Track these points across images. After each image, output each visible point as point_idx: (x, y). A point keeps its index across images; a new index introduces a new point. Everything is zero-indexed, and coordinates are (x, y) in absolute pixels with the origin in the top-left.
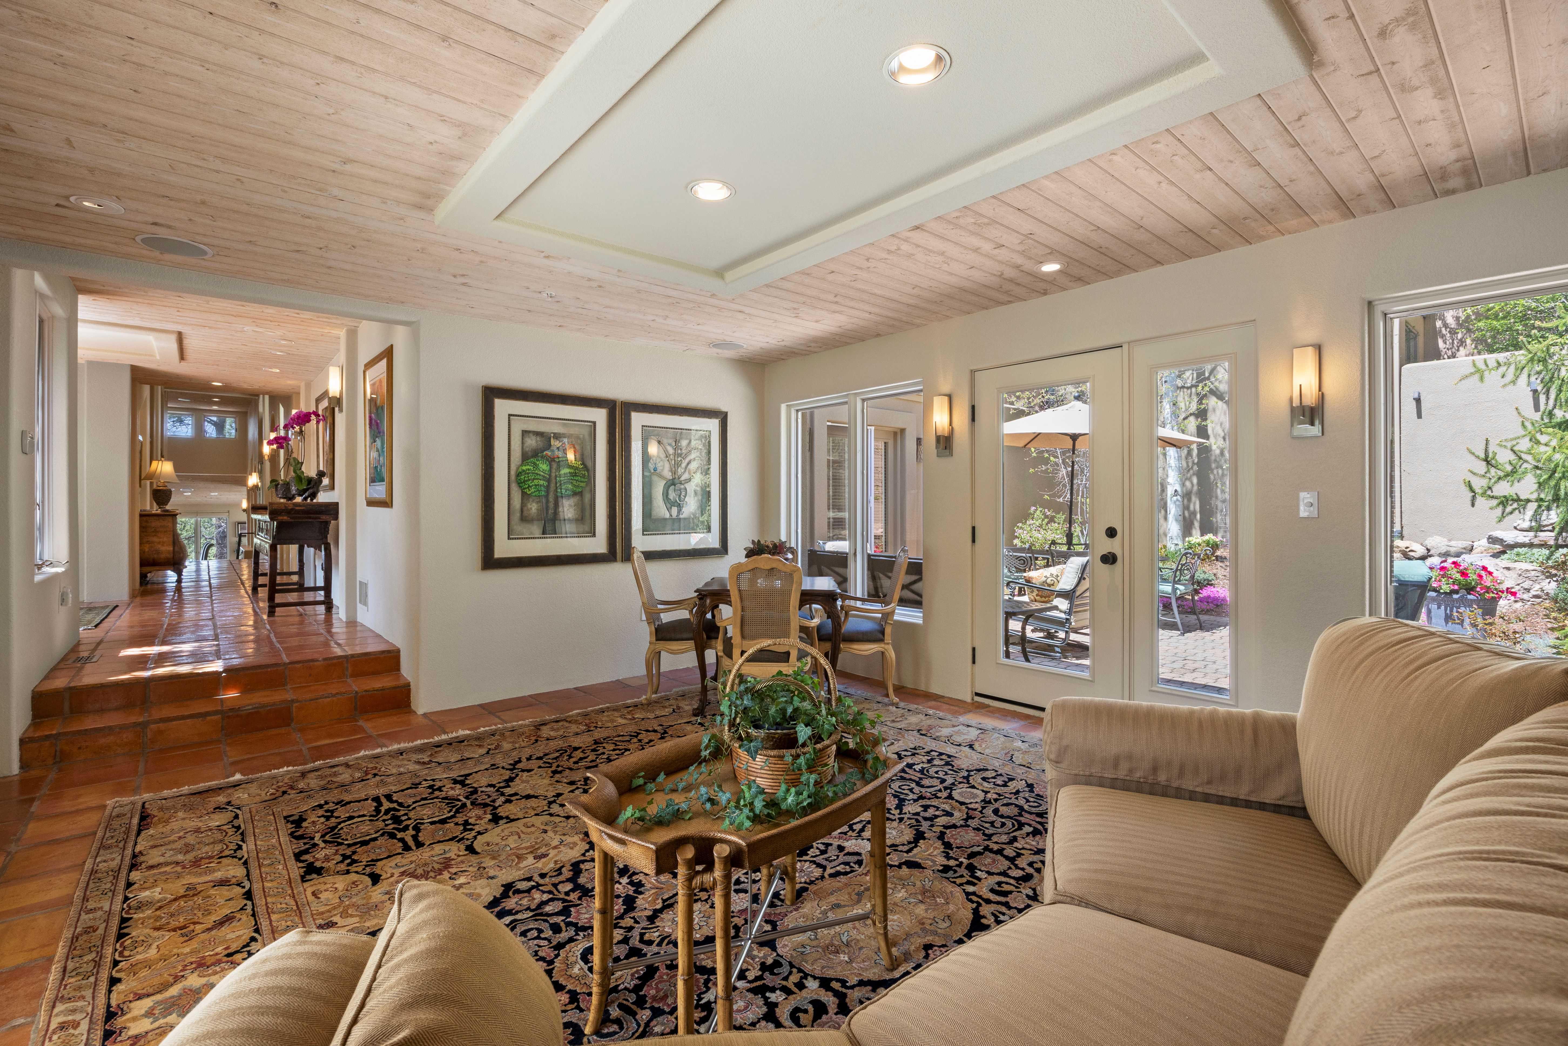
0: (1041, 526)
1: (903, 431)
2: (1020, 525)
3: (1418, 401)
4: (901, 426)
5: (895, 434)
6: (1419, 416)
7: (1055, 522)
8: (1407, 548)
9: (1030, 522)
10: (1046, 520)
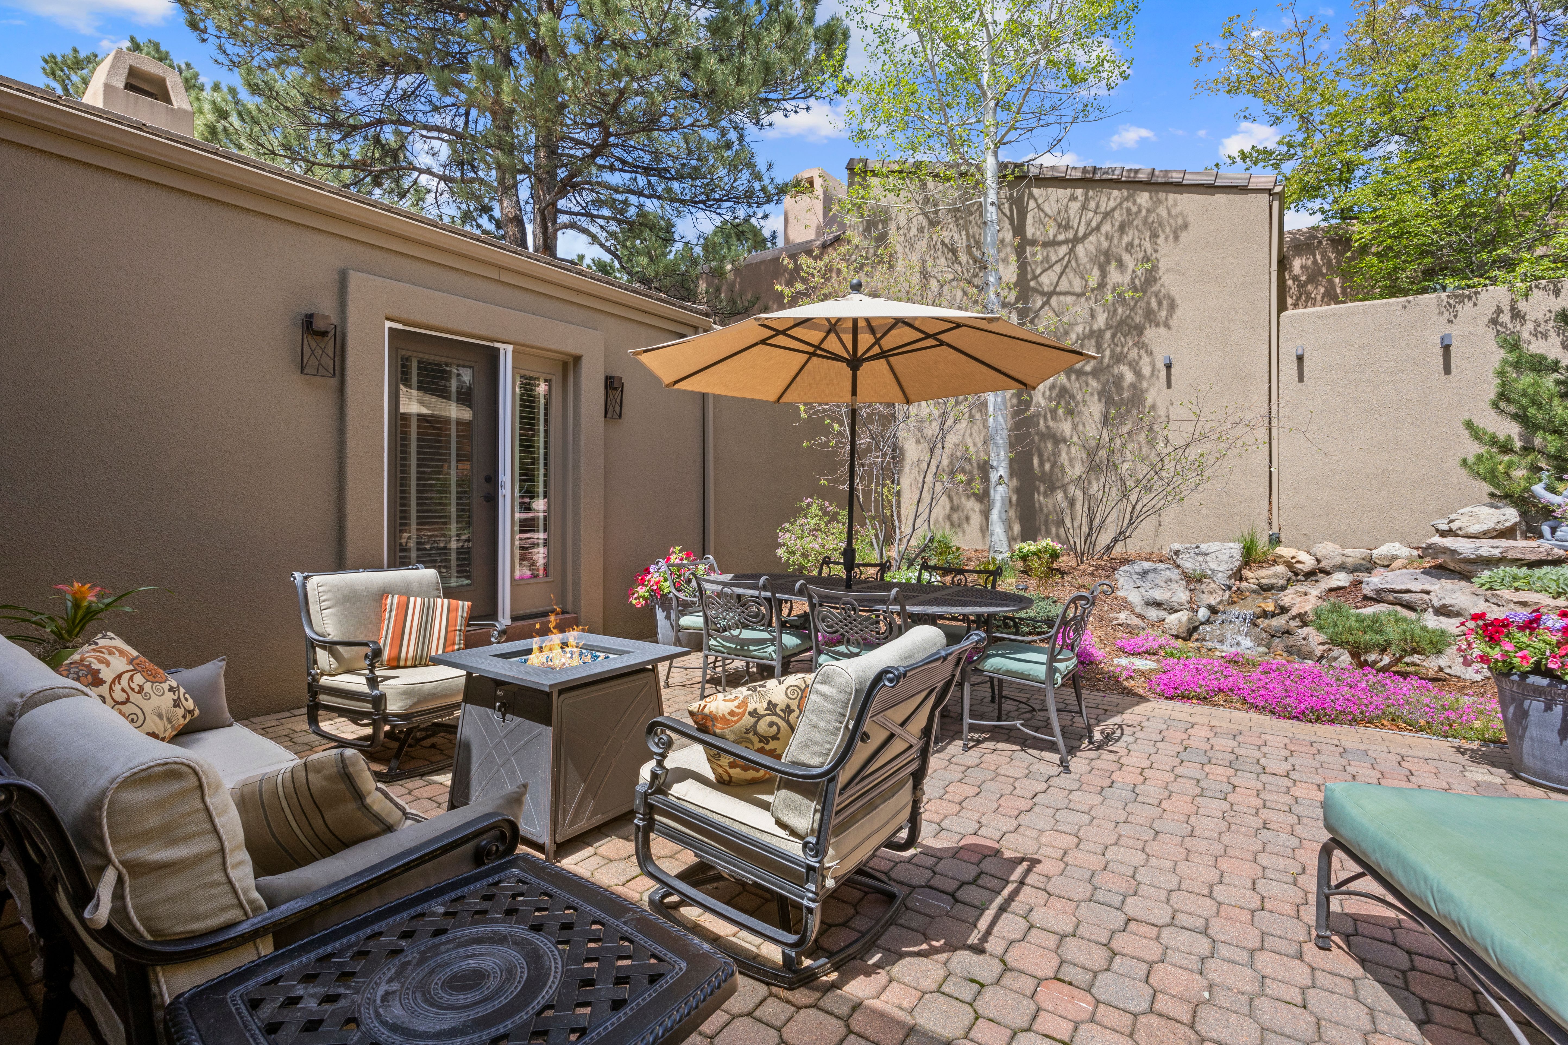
0: (817, 528)
1: (577, 359)
2: (787, 525)
3: (1300, 358)
4: (577, 351)
5: (565, 365)
6: (1301, 379)
7: (838, 522)
8: (1293, 558)
9: (801, 521)
10: (826, 519)
